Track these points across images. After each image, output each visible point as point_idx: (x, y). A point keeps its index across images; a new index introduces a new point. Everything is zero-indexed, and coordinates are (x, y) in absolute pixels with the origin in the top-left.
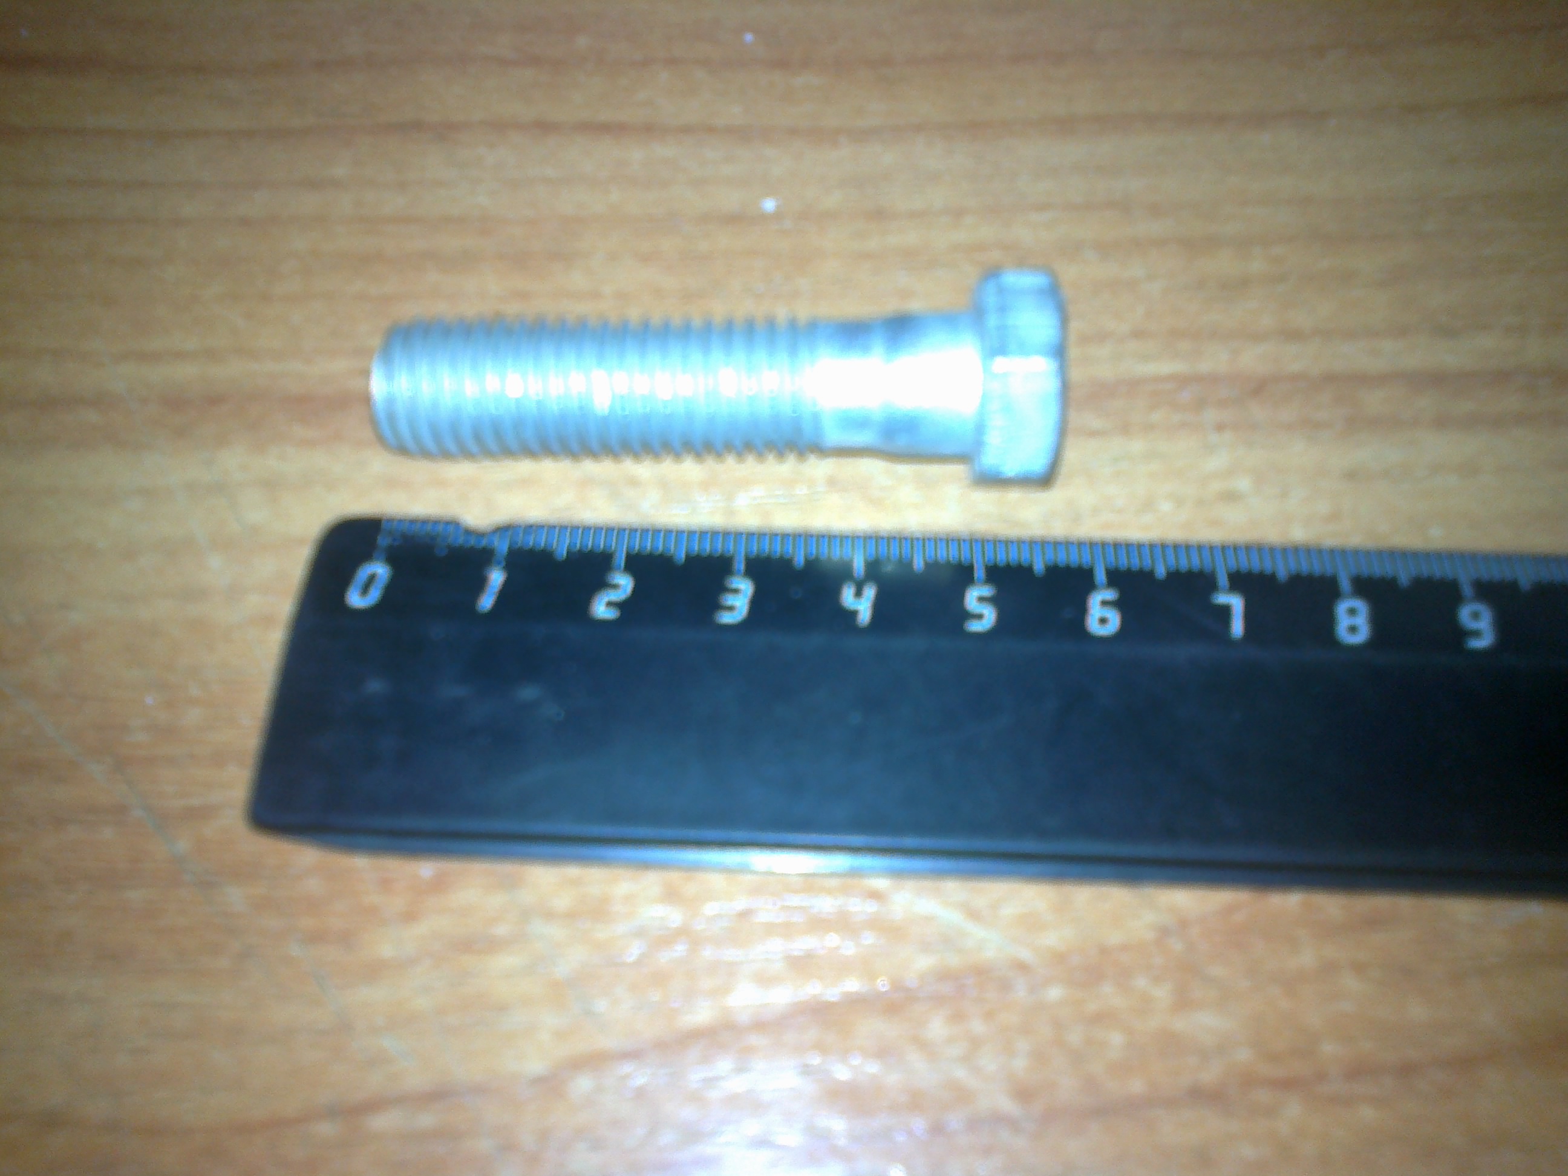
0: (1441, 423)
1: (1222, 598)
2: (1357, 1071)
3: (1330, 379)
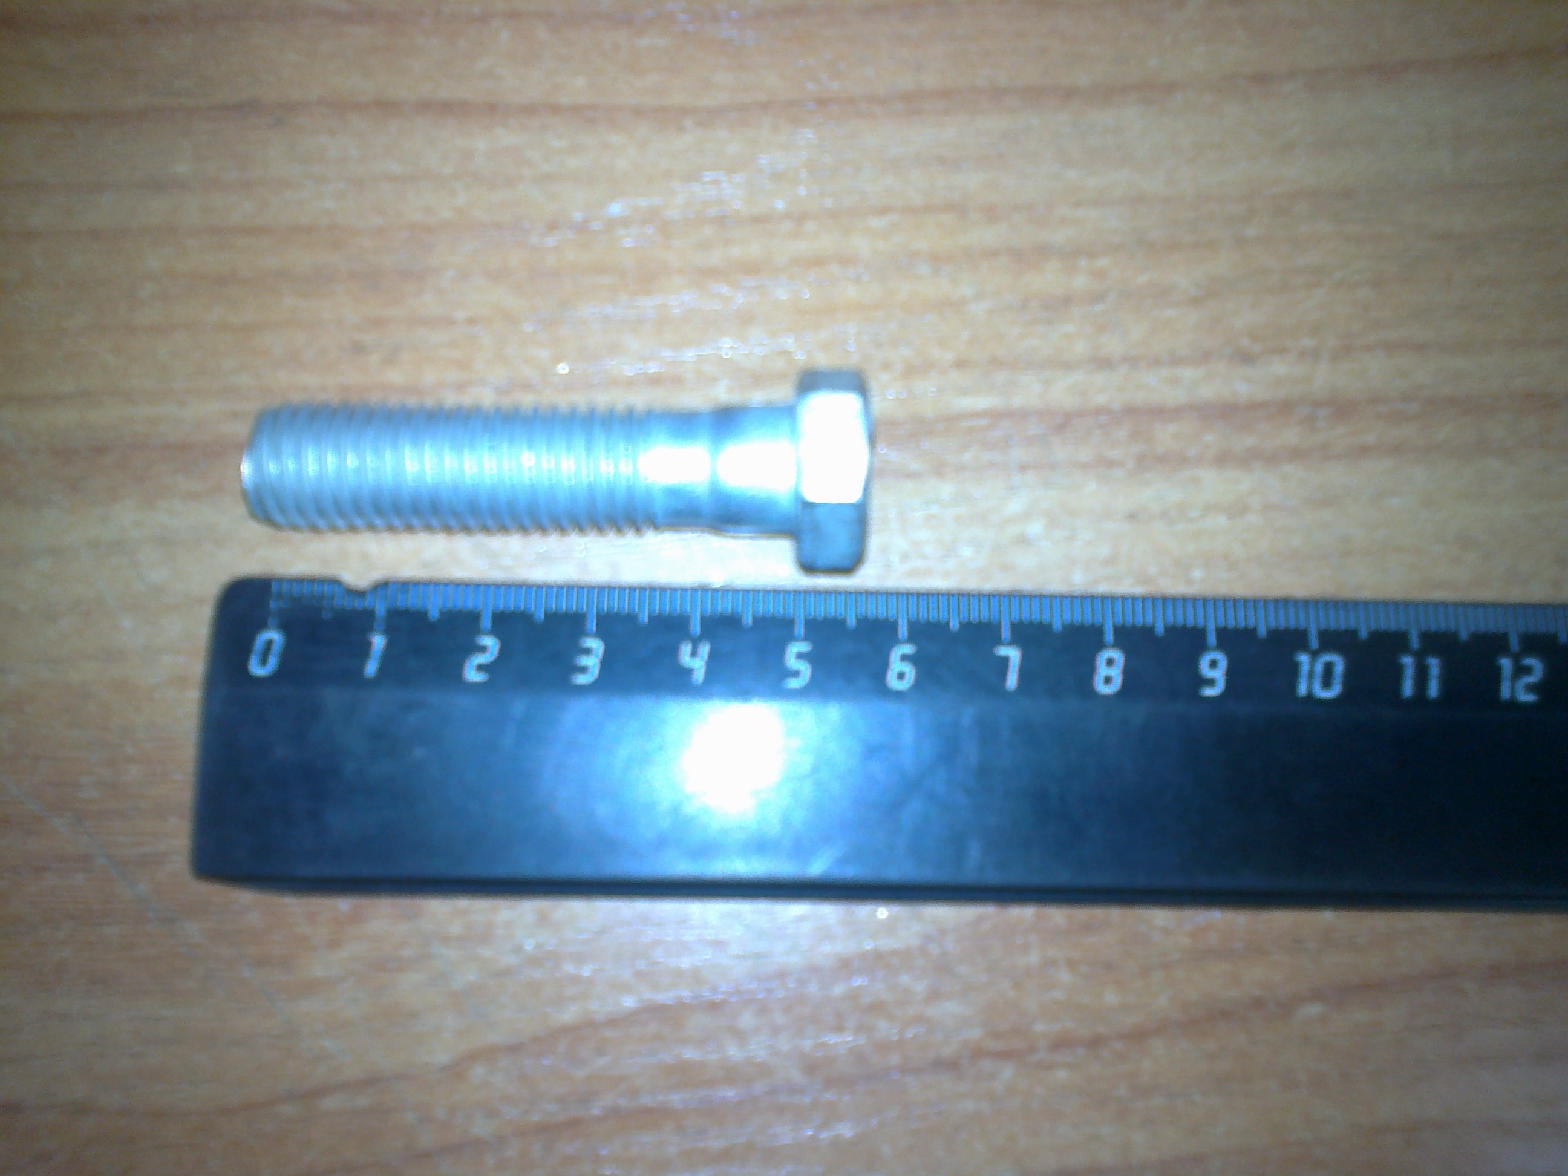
1: (1003, 651)
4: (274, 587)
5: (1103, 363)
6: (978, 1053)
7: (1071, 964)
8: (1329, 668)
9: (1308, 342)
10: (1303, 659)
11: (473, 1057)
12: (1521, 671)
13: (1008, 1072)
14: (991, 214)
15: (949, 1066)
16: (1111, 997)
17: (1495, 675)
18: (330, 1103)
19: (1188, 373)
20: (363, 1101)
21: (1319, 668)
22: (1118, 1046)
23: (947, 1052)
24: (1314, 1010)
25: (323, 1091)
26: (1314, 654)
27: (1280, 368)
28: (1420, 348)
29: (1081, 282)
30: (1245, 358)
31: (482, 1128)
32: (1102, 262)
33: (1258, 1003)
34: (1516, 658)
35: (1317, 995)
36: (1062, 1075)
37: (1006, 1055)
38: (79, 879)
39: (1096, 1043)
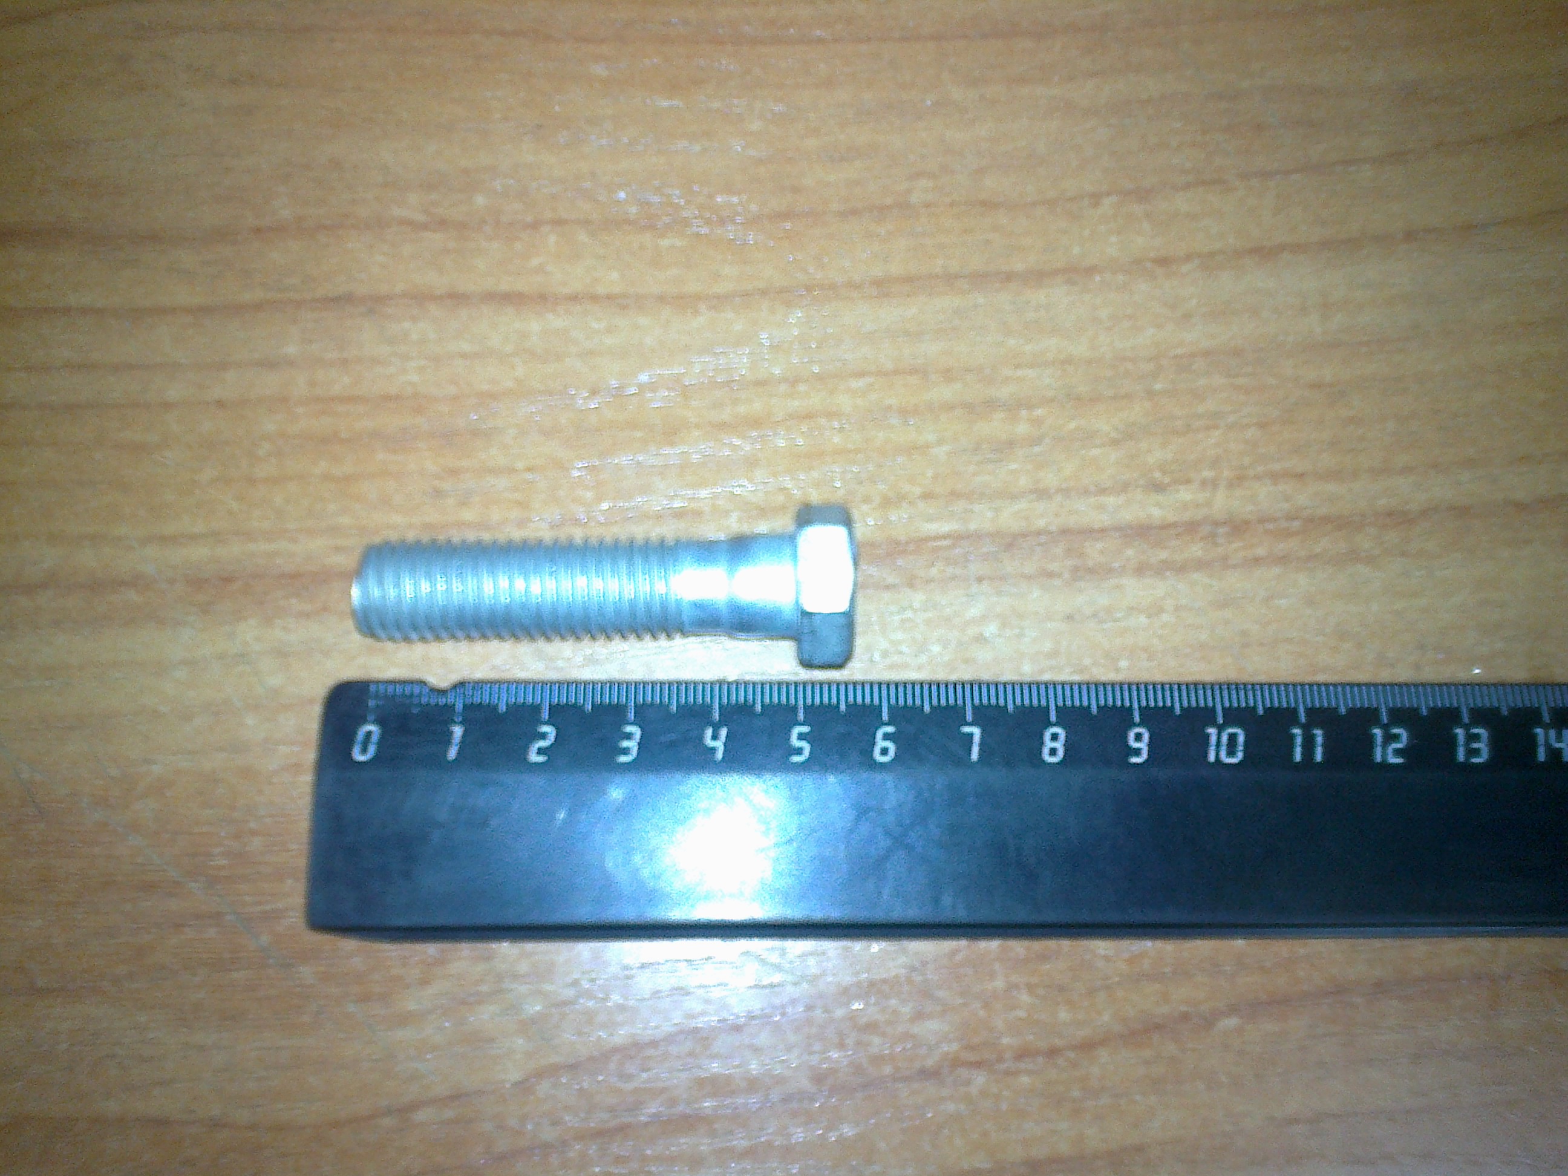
1: (967, 729)
2: (1022, 1054)
4: (372, 688)
5: (1041, 493)
6: (956, 1063)
7: (1031, 988)
8: (1232, 738)
9: (1207, 474)
10: (1212, 731)
12: (1390, 738)
13: (980, 1079)
14: (948, 375)
15: (932, 1074)
16: (1064, 1015)
17: (1370, 740)
18: (421, 1116)
19: (1111, 500)
20: (449, 1114)
21: (1225, 739)
22: (1072, 1055)
23: (930, 1063)
24: (1232, 1022)
26: (1220, 729)
27: (1185, 494)
28: (1300, 477)
29: (1022, 429)
30: (1158, 488)
31: (548, 1134)
32: (1039, 412)
33: (1185, 1017)
34: (1385, 728)
35: (1233, 1010)
36: (1025, 1080)
37: (978, 1065)
38: (212, 932)
39: (1053, 1053)
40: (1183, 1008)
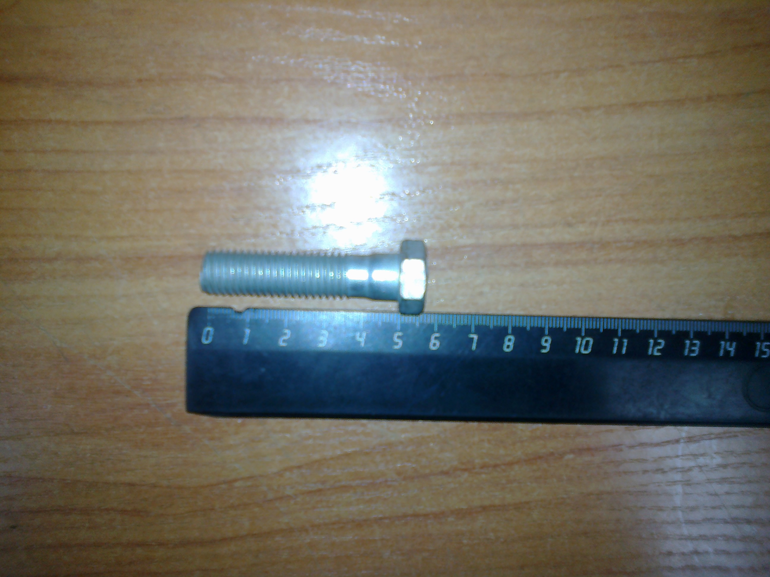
0: (557, 264)
1: (471, 336)
2: (483, 466)
3: (524, 245)
4: (209, 311)
6: (456, 469)
7: (489, 441)
8: (587, 342)
9: (594, 219)
10: (579, 339)
11: (286, 470)
12: (656, 344)
13: (466, 475)
15: (446, 473)
16: (502, 452)
17: (647, 345)
18: (237, 484)
19: (547, 231)
21: (584, 342)
22: (503, 467)
23: (445, 469)
24: (571, 456)
25: (235, 480)
26: (583, 338)
27: (582, 228)
28: (636, 221)
29: (509, 194)
31: (289, 492)
33: (552, 454)
34: (655, 340)
35: (572, 451)
36: (484, 476)
37: (465, 470)
38: (146, 412)
39: (496, 466)
40: (552, 450)
